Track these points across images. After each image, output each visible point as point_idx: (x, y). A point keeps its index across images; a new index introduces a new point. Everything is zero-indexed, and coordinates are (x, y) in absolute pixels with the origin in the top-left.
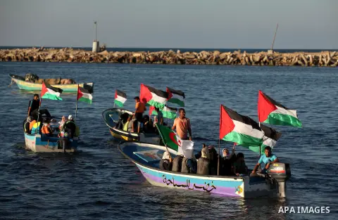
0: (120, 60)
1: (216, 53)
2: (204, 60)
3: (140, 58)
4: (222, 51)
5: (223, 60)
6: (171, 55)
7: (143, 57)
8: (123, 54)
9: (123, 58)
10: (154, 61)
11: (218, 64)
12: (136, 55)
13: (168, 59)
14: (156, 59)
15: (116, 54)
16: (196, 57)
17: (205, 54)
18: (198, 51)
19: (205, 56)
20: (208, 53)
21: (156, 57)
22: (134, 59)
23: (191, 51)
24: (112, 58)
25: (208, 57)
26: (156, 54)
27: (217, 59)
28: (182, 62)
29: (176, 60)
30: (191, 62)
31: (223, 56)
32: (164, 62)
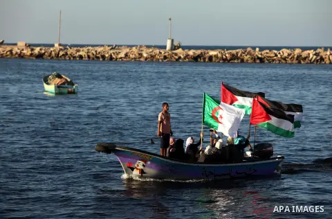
0: (196, 59)
1: (297, 51)
2: (285, 59)
3: (216, 56)
4: (304, 49)
5: (305, 58)
6: (249, 53)
7: (220, 55)
8: (198, 52)
9: (199, 56)
10: (231, 59)
11: (300, 62)
12: (212, 53)
13: (246, 58)
14: (234, 57)
15: (191, 53)
16: (276, 55)
17: (286, 52)
18: (279, 49)
19: (286, 55)
20: (289, 51)
21: (233, 55)
22: (211, 58)
23: (271, 49)
24: (187, 56)
25: (289, 55)
26: (234, 52)
27: (299, 57)
28: (262, 60)
29: (254, 59)
30: (271, 60)
31: (305, 54)
32: (242, 61)
